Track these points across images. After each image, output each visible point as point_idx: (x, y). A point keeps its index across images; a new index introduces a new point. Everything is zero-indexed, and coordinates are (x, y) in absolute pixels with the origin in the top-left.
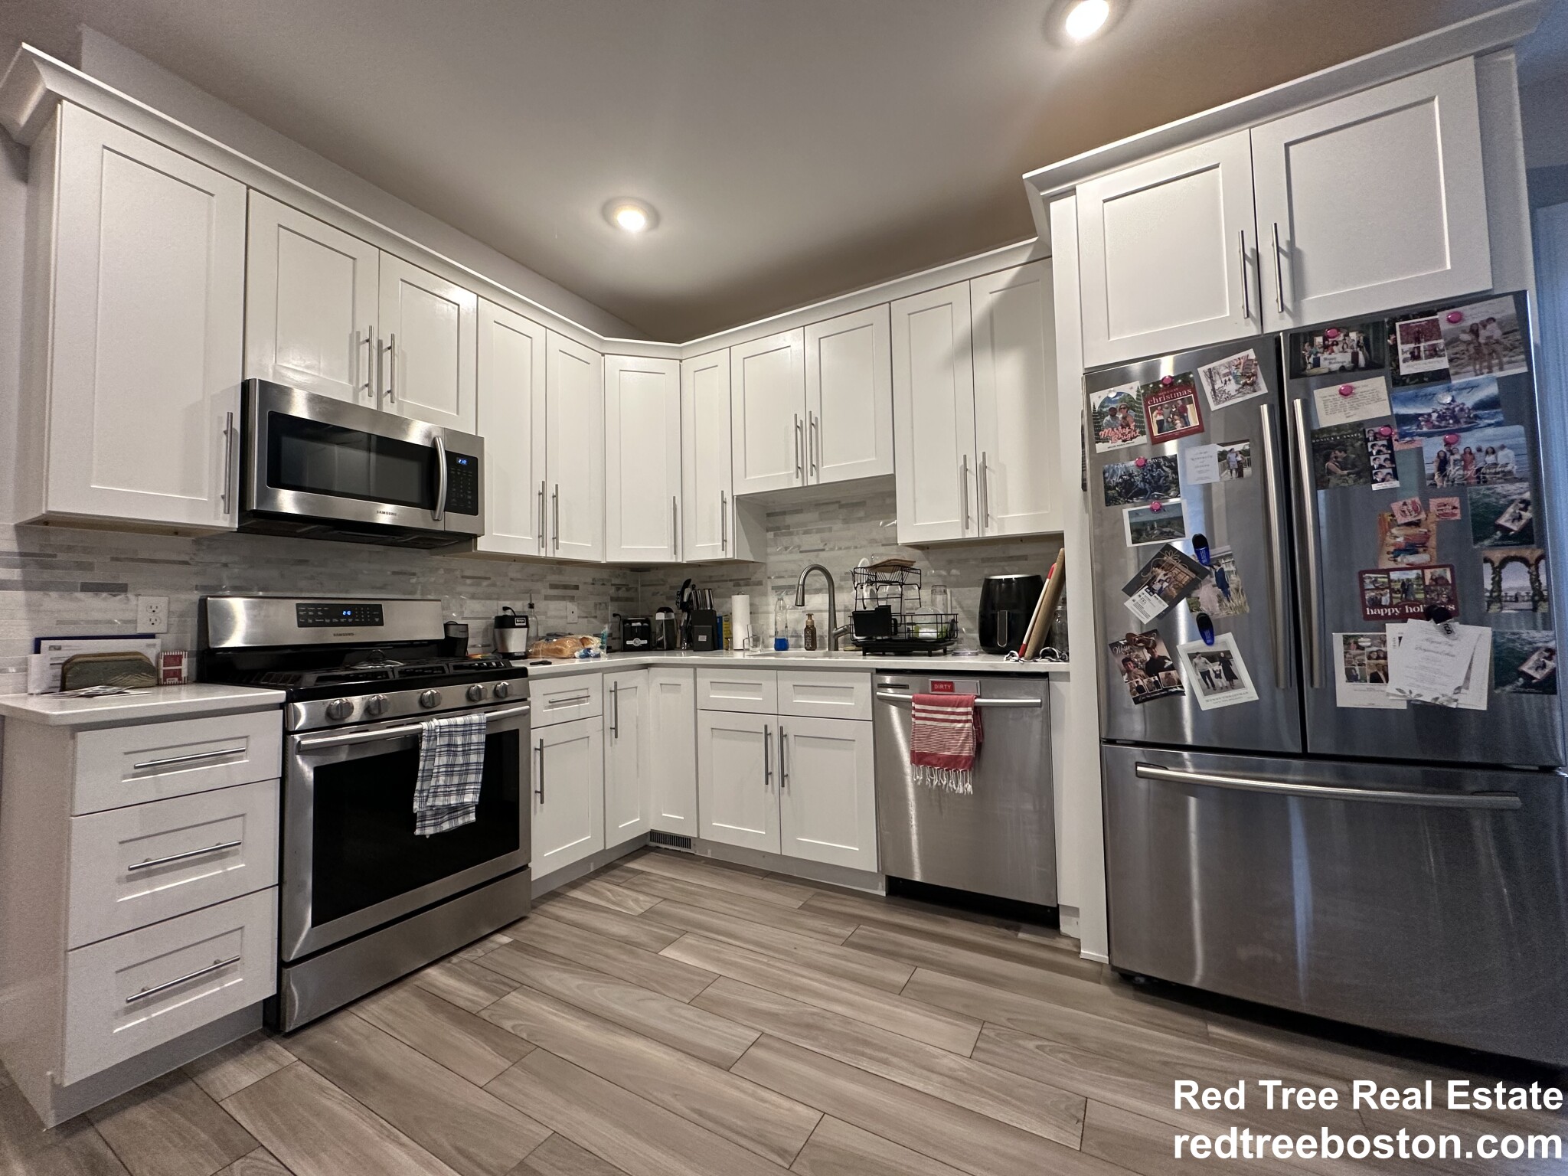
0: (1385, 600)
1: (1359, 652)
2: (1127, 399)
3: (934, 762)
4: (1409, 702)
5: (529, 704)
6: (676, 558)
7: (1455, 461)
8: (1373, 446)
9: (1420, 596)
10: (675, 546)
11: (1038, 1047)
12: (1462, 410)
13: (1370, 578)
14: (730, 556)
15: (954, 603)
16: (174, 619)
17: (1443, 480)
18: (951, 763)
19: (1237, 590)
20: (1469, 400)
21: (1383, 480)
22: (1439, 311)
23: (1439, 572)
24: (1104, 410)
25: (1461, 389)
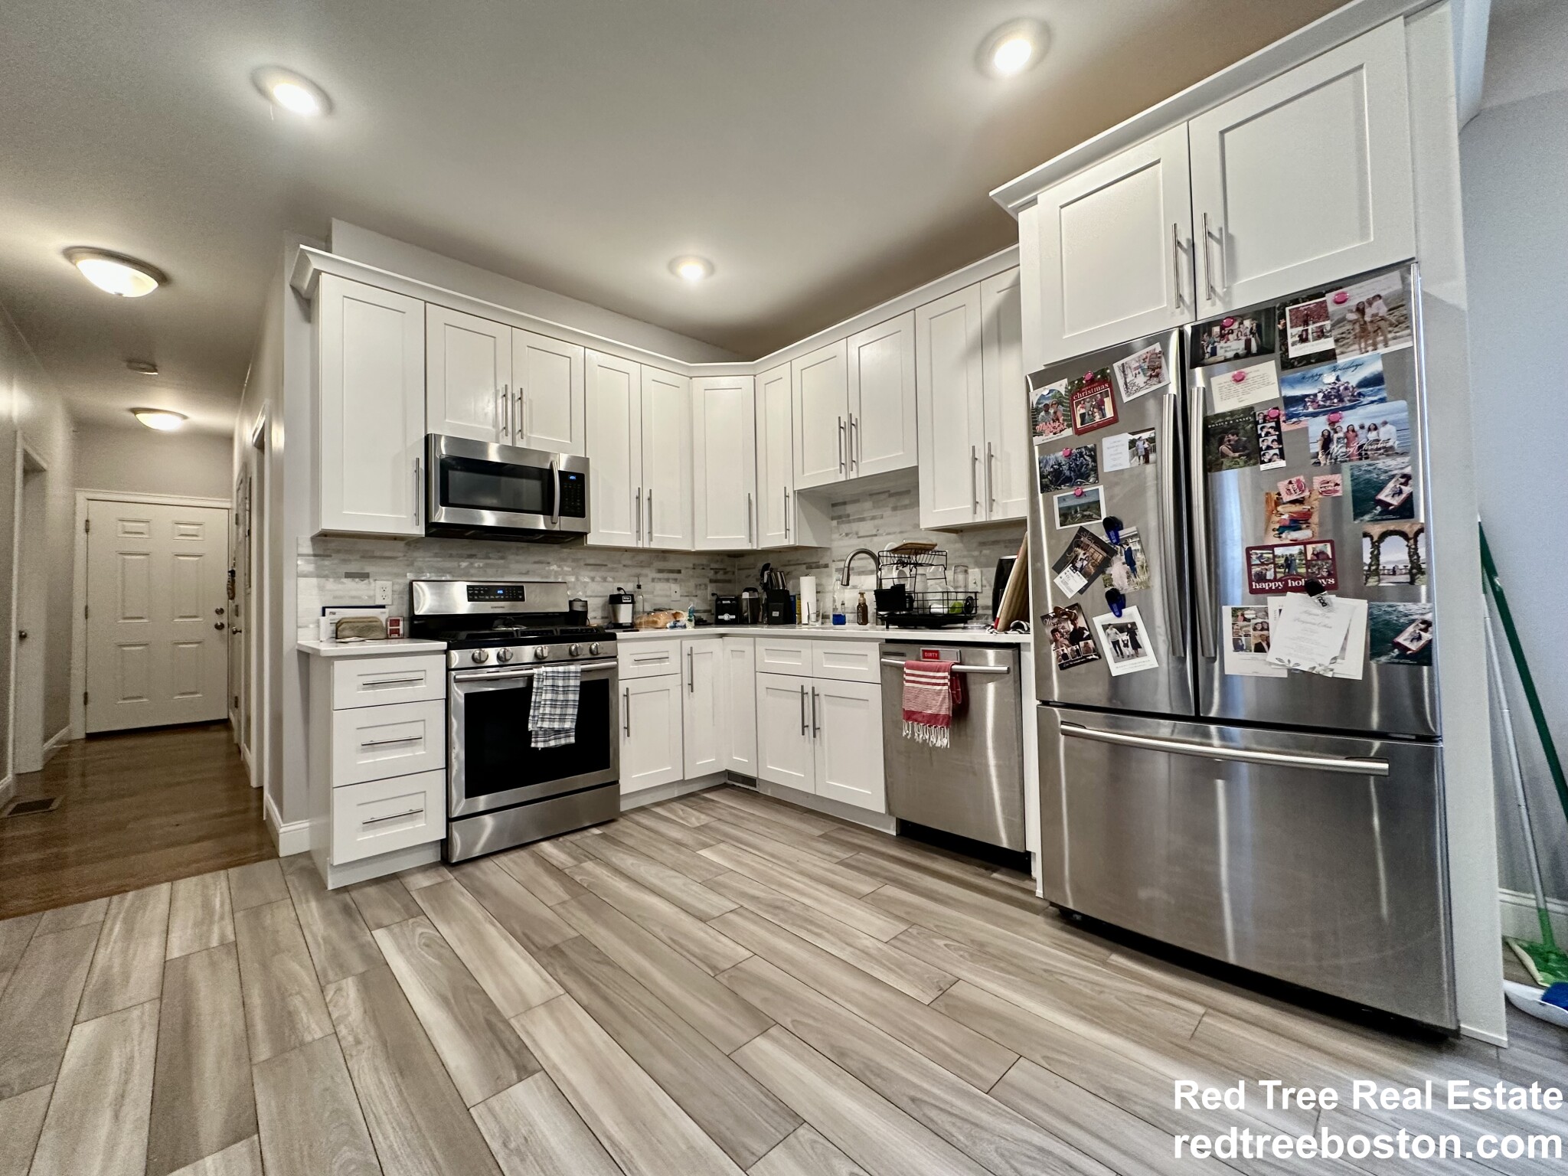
0: (1270, 575)
1: (1246, 623)
2: (1058, 396)
3: (920, 719)
4: (1290, 670)
5: (617, 661)
6: (752, 545)
7: (1339, 439)
8: (1262, 428)
9: (1303, 570)
10: (750, 535)
11: (946, 945)
12: (1346, 389)
13: (1256, 554)
14: (792, 543)
15: (985, 582)
16: (396, 596)
17: (1327, 458)
18: (932, 720)
19: (1142, 567)
20: (1353, 378)
21: (1270, 461)
22: (1327, 292)
23: (1319, 547)
24: (1040, 406)
25: (1346, 368)
